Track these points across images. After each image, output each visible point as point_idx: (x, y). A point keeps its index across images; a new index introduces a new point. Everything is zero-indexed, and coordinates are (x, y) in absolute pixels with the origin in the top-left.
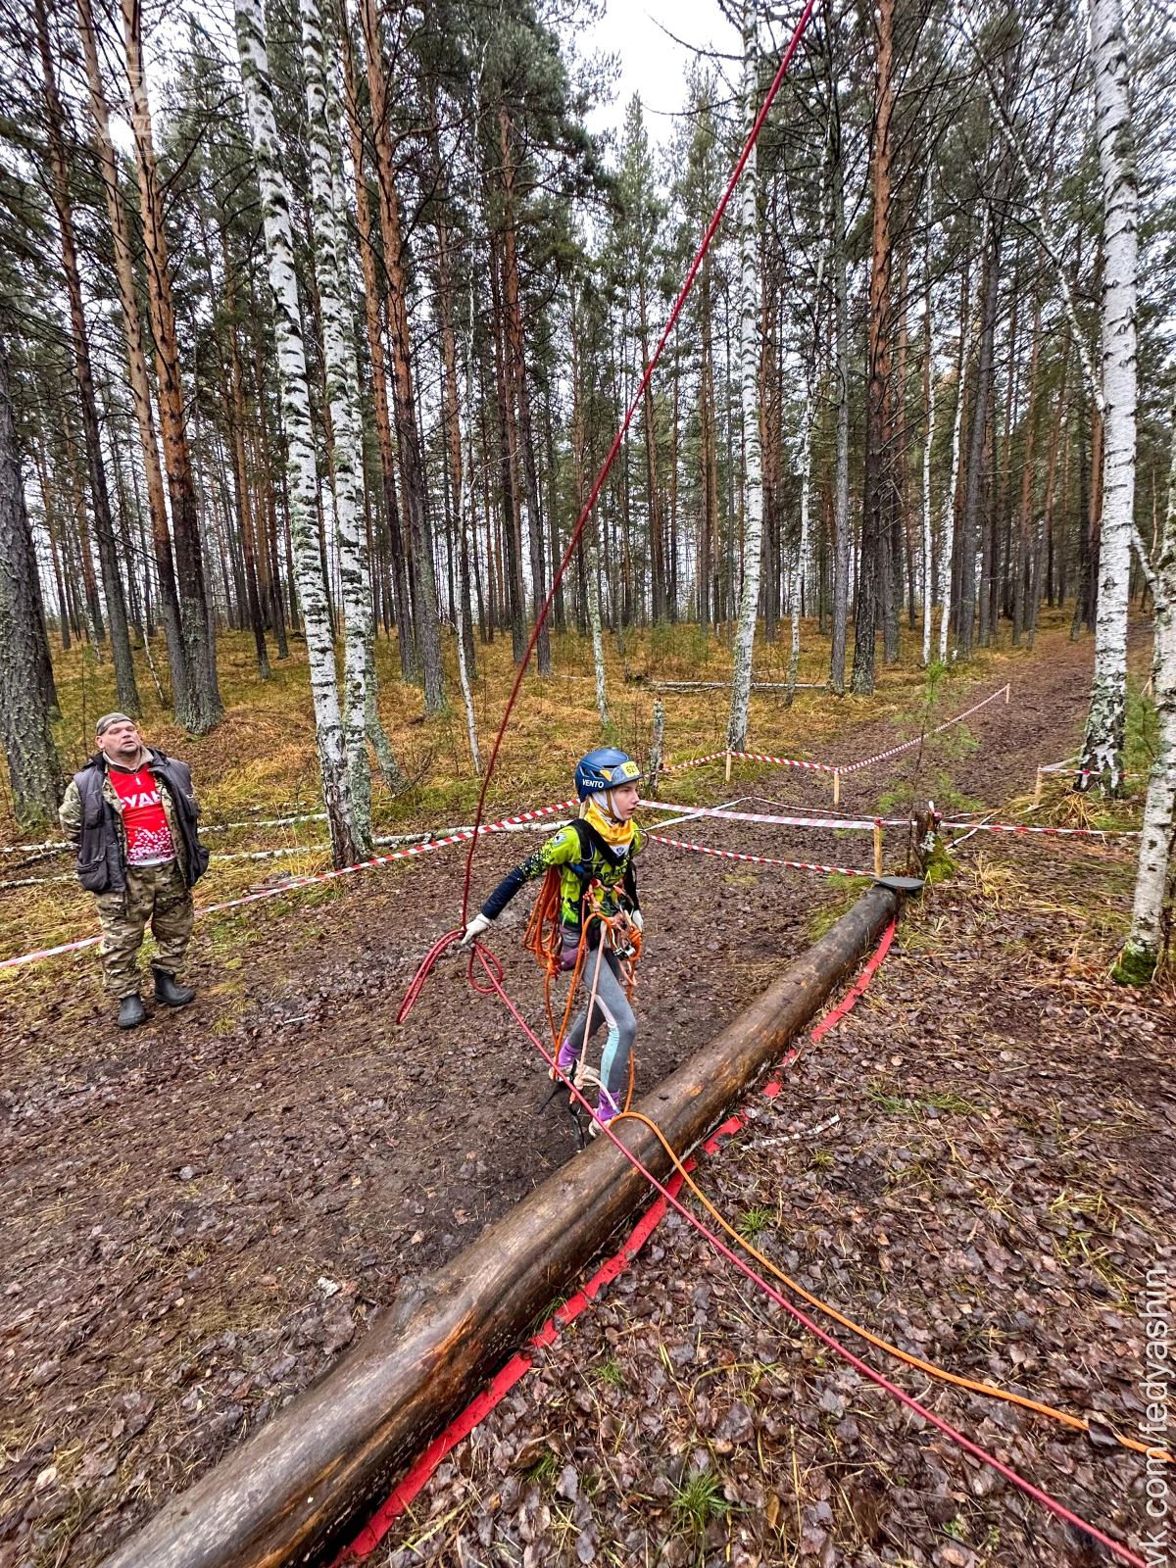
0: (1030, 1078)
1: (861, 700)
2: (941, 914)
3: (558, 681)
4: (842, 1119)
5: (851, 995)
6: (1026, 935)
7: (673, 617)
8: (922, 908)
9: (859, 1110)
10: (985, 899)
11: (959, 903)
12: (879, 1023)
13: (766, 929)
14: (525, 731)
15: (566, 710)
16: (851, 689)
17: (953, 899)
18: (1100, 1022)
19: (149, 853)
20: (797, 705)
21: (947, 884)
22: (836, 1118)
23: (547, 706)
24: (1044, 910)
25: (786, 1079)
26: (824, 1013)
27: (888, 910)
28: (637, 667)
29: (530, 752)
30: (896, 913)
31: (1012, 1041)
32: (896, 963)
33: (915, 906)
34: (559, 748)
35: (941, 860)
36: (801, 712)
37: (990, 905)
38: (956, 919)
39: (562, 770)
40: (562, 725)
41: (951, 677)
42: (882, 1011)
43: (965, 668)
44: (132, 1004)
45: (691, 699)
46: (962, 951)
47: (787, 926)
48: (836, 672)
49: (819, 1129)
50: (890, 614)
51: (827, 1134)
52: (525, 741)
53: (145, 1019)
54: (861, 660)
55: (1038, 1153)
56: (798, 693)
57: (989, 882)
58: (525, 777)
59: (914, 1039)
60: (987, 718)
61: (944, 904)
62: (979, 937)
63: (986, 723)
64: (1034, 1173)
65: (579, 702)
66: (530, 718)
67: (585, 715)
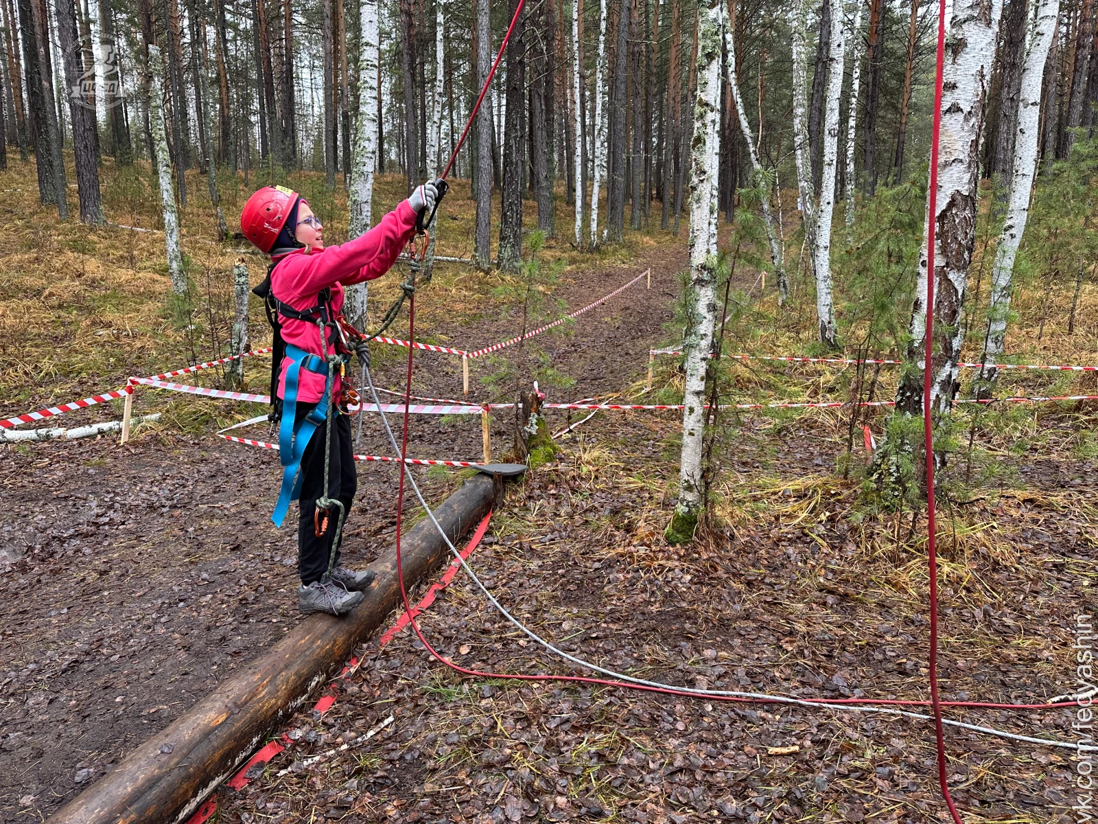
0: (583, 642)
1: (508, 278)
2: (540, 497)
3: (113, 232)
4: (397, 719)
5: (432, 591)
6: (612, 511)
8: (522, 493)
9: (417, 705)
10: (582, 479)
11: (557, 485)
12: (456, 615)
13: (358, 535)
14: (54, 301)
15: (124, 274)
16: (498, 265)
17: (553, 482)
18: (651, 582)
20: (437, 280)
21: (548, 467)
22: (391, 719)
23: (93, 266)
24: (632, 485)
25: (343, 691)
26: (399, 613)
27: (485, 497)
29: (61, 331)
30: (494, 500)
31: (575, 611)
32: (487, 552)
33: (516, 492)
34: (109, 325)
35: (544, 443)
36: (442, 289)
37: (585, 485)
38: (553, 502)
39: (108, 355)
40: (119, 296)
41: (602, 259)
42: (463, 603)
43: (615, 250)
46: (552, 532)
47: (382, 528)
48: (483, 246)
49: (371, 733)
50: (544, 184)
51: (379, 737)
52: (52, 315)
54: (508, 232)
55: (573, 709)
56: (440, 266)
57: (589, 463)
58: (47, 365)
59: (488, 625)
60: (629, 303)
61: (544, 488)
62: (571, 517)
63: (627, 308)
64: (566, 727)
65: (148, 264)
66: (65, 283)
67: (154, 281)
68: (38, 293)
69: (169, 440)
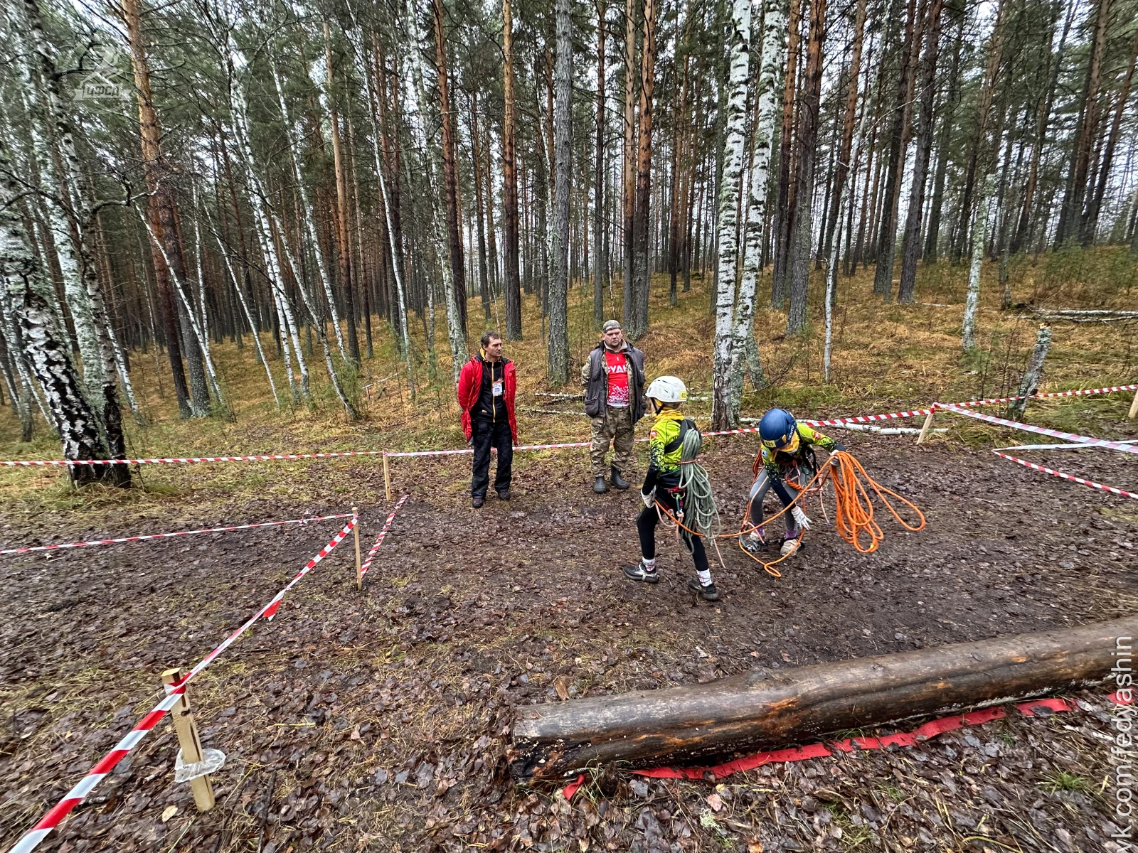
3: (918, 308)
7: (1087, 239)
14: (875, 351)
15: (922, 335)
19: (618, 401)
23: (902, 330)
28: (1020, 294)
29: (878, 369)
34: (910, 367)
39: (908, 386)
40: (916, 348)
44: (601, 481)
45: (1093, 329)
52: (874, 359)
53: (606, 491)
58: (870, 388)
65: (940, 328)
66: (882, 341)
67: (944, 340)
68: (866, 346)
69: (952, 448)
